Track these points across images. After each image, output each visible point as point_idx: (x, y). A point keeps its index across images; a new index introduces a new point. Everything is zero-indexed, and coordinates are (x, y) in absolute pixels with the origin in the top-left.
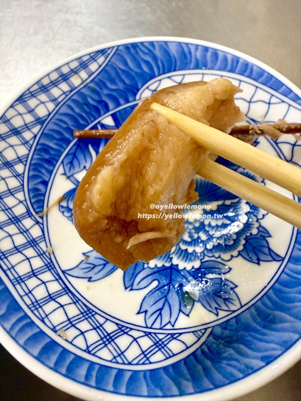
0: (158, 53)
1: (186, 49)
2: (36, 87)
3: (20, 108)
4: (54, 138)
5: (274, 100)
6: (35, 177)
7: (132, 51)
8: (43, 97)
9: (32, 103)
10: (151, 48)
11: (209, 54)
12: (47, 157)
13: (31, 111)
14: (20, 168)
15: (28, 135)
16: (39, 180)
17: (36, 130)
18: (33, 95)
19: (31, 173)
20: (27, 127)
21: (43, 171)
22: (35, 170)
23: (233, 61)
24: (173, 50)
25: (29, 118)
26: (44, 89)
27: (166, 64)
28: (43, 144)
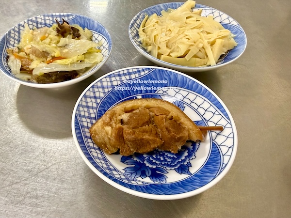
0: (172, 77)
1: (185, 79)
2: (117, 73)
3: (108, 79)
4: (115, 95)
5: (217, 113)
6: (102, 106)
7: (161, 72)
8: (118, 78)
9: (113, 79)
10: (170, 74)
11: (194, 85)
12: (109, 101)
13: (111, 82)
14: (99, 101)
15: (106, 90)
16: (103, 109)
17: (110, 89)
18: (115, 76)
19: (102, 105)
20: (107, 87)
21: (106, 106)
22: (103, 104)
23: (204, 91)
24: (179, 78)
25: (109, 84)
26: (120, 75)
27: (174, 82)
28: (110, 96)
